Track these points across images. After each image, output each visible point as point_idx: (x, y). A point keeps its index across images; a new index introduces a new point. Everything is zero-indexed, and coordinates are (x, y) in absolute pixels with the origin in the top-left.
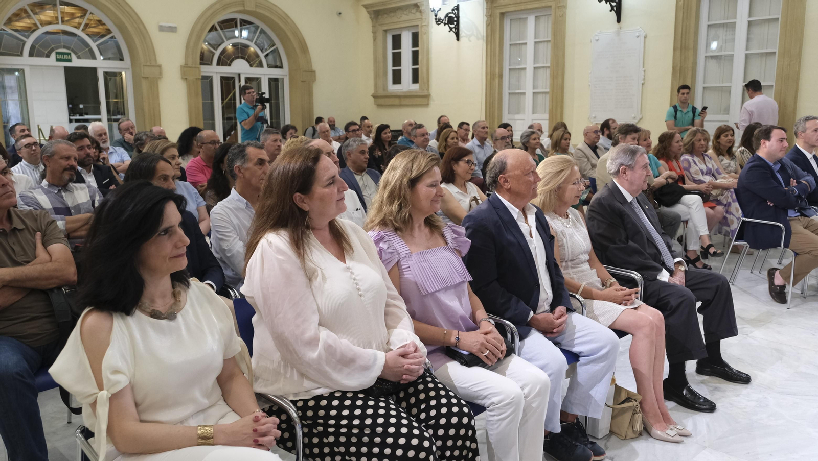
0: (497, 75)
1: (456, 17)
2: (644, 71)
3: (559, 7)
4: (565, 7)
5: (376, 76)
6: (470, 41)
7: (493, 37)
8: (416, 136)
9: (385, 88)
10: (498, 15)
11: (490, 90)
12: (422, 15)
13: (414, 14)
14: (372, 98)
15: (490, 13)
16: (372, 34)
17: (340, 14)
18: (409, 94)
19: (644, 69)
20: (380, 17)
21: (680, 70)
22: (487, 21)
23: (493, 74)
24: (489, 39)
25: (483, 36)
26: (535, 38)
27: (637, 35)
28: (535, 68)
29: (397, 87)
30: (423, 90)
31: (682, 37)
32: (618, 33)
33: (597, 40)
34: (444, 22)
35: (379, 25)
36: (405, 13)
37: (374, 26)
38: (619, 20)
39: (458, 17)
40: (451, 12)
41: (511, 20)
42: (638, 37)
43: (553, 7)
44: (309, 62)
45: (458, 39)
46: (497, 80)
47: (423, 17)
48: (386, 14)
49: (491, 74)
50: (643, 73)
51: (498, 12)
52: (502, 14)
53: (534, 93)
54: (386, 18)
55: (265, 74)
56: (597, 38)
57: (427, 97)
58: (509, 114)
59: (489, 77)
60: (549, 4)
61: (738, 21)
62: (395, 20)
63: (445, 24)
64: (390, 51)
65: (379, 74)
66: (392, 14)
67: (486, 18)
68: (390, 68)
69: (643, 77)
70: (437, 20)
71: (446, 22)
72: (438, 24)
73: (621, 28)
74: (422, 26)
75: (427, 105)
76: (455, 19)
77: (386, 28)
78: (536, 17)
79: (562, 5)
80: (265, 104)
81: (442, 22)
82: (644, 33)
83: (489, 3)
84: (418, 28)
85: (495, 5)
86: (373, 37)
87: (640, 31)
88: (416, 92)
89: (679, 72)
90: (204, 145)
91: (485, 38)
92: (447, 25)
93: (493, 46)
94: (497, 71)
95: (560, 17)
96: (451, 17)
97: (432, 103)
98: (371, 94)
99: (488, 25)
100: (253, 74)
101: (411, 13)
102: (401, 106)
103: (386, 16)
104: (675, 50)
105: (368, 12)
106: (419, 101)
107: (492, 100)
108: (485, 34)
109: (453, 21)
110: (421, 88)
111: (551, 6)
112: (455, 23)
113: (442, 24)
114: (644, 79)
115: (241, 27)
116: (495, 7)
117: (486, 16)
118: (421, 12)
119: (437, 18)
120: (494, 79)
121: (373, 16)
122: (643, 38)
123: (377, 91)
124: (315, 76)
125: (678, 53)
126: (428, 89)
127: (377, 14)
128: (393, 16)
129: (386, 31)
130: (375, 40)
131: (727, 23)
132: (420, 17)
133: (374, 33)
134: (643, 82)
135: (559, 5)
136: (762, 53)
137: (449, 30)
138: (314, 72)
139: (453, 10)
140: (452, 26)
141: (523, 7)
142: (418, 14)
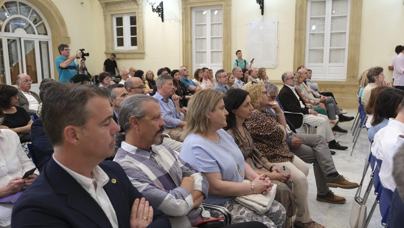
0: (190, 42)
1: (161, 8)
2: (278, 41)
3: (227, 5)
4: (231, 5)
5: (107, 42)
6: (171, 22)
7: (186, 20)
8: (220, 77)
9: (113, 48)
10: (189, 8)
11: (186, 50)
12: (138, 7)
13: (132, 5)
14: (105, 54)
15: (184, 7)
16: (103, 17)
17: (83, 3)
18: (129, 52)
19: (278, 40)
20: (108, 6)
21: (299, 40)
22: (182, 11)
23: (187, 41)
24: (184, 21)
25: (179, 20)
26: (211, 22)
27: (274, 21)
28: (211, 38)
29: (120, 48)
30: (141, 50)
31: (299, 24)
32: (263, 21)
33: (250, 24)
34: (156, 11)
35: (108, 11)
36: (126, 5)
37: (104, 12)
38: (262, 14)
39: (162, 9)
40: (159, 5)
41: (196, 11)
42: (274, 23)
43: (224, 5)
44: (66, 31)
45: (163, 21)
46: (189, 45)
47: (139, 8)
48: (113, 5)
49: (186, 41)
50: (277, 41)
51: (189, 6)
52: (191, 8)
53: (211, 52)
54: (113, 7)
55: (36, 39)
56: (251, 23)
57: (143, 53)
58: (196, 63)
59: (184, 42)
60: (221, 3)
61: (326, 16)
62: (119, 8)
63: (157, 12)
64: (115, 27)
65: (108, 41)
66: (117, 5)
67: (181, 10)
68: (116, 37)
69: (278, 44)
70: (153, 10)
71: (157, 11)
72: (154, 12)
73: (264, 18)
74: (138, 13)
75: (143, 58)
76: (161, 10)
77: (112, 13)
78: (211, 10)
79: (229, 4)
80: (84, 57)
81: (155, 11)
82: (277, 21)
83: (184, 1)
84: (136, 14)
85: (187, 3)
86: (104, 18)
87: (275, 20)
88: (136, 51)
89: (298, 41)
90: (133, 89)
91: (181, 21)
92: (157, 13)
93: (186, 25)
94: (189, 39)
95: (228, 11)
96: (159, 8)
97: (146, 57)
98: (104, 52)
99: (183, 14)
100: (29, 38)
101: (131, 5)
102: (125, 59)
103: (113, 6)
104: (296, 30)
105: (101, 4)
106: (138, 56)
107: (187, 56)
108: (181, 19)
109: (160, 10)
110: (138, 48)
111: (222, 5)
112: (161, 12)
113: (155, 12)
114: (278, 45)
115: (20, 7)
116: (187, 4)
117: (182, 9)
118: (137, 4)
119: (153, 8)
120: (187, 44)
121: (104, 6)
122: (277, 23)
123: (108, 50)
124: (70, 41)
125: (298, 32)
126: (144, 50)
127: (106, 5)
128: (118, 7)
129: (112, 15)
130: (105, 20)
131: (319, 17)
132: (137, 7)
133: (105, 16)
134: (277, 46)
135: (228, 4)
136: (338, 33)
137: (158, 15)
138: (69, 38)
139: (160, 4)
140: (160, 13)
141: (205, 4)
142: (135, 6)
